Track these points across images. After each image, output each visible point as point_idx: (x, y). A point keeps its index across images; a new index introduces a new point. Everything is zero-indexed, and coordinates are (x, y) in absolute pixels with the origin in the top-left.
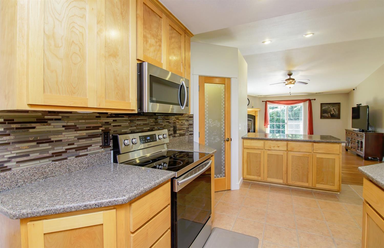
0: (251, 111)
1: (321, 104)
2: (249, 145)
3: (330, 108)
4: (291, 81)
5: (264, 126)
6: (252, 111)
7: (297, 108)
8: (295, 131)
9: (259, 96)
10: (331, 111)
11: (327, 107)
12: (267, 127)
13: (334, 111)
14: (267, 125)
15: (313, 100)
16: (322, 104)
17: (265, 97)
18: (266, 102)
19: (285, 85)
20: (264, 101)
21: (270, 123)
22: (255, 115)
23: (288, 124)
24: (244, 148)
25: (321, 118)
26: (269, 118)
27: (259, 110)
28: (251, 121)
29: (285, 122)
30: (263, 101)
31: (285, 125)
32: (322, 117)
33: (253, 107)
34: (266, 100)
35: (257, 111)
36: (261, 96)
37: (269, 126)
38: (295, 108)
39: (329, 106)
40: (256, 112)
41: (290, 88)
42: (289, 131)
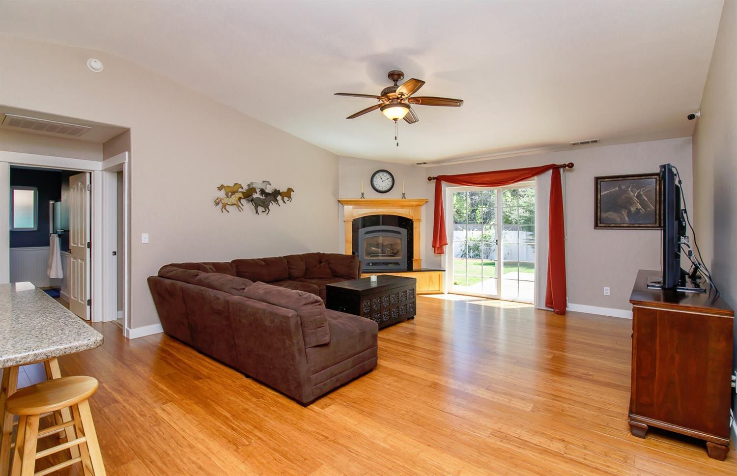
1: (597, 179)
3: (625, 191)
5: (434, 250)
9: (421, 163)
10: (630, 202)
11: (617, 188)
12: (441, 252)
13: (642, 202)
15: (564, 166)
16: (599, 181)
17: (440, 165)
18: (439, 180)
22: (410, 217)
25: (596, 226)
30: (430, 179)
32: (599, 223)
33: (404, 194)
34: (437, 176)
35: (419, 206)
36: (426, 163)
39: (623, 187)
40: (413, 208)
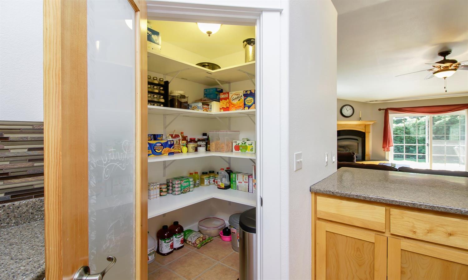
0: (357, 125)
2: (333, 211)
4: (448, 64)
5: (383, 149)
6: (360, 125)
7: (442, 121)
8: (448, 157)
9: (373, 101)
12: (388, 150)
14: (387, 147)
17: (385, 102)
18: (386, 110)
19: (432, 74)
20: (383, 109)
21: (394, 144)
22: (364, 131)
23: (431, 146)
24: (318, 219)
26: (392, 136)
27: (372, 124)
28: (357, 140)
29: (427, 142)
30: (380, 110)
31: (427, 147)
33: (360, 118)
34: (385, 108)
35: (369, 125)
36: (377, 101)
37: (392, 148)
38: (439, 122)
40: (366, 126)
41: (445, 78)
42: (434, 157)
